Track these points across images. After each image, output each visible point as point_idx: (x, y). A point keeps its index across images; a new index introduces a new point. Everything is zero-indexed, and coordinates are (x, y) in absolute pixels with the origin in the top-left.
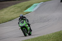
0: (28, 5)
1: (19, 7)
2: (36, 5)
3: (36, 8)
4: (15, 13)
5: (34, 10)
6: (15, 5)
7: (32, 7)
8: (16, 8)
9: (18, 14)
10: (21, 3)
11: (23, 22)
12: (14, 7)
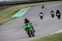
0: (16, 10)
1: (7, 12)
2: (24, 11)
3: (24, 13)
4: (2, 18)
5: (22, 15)
6: (3, 11)
7: (19, 12)
8: (3, 14)
9: (5, 19)
10: (9, 8)
12: (2, 12)
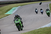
11: (18, 20)
